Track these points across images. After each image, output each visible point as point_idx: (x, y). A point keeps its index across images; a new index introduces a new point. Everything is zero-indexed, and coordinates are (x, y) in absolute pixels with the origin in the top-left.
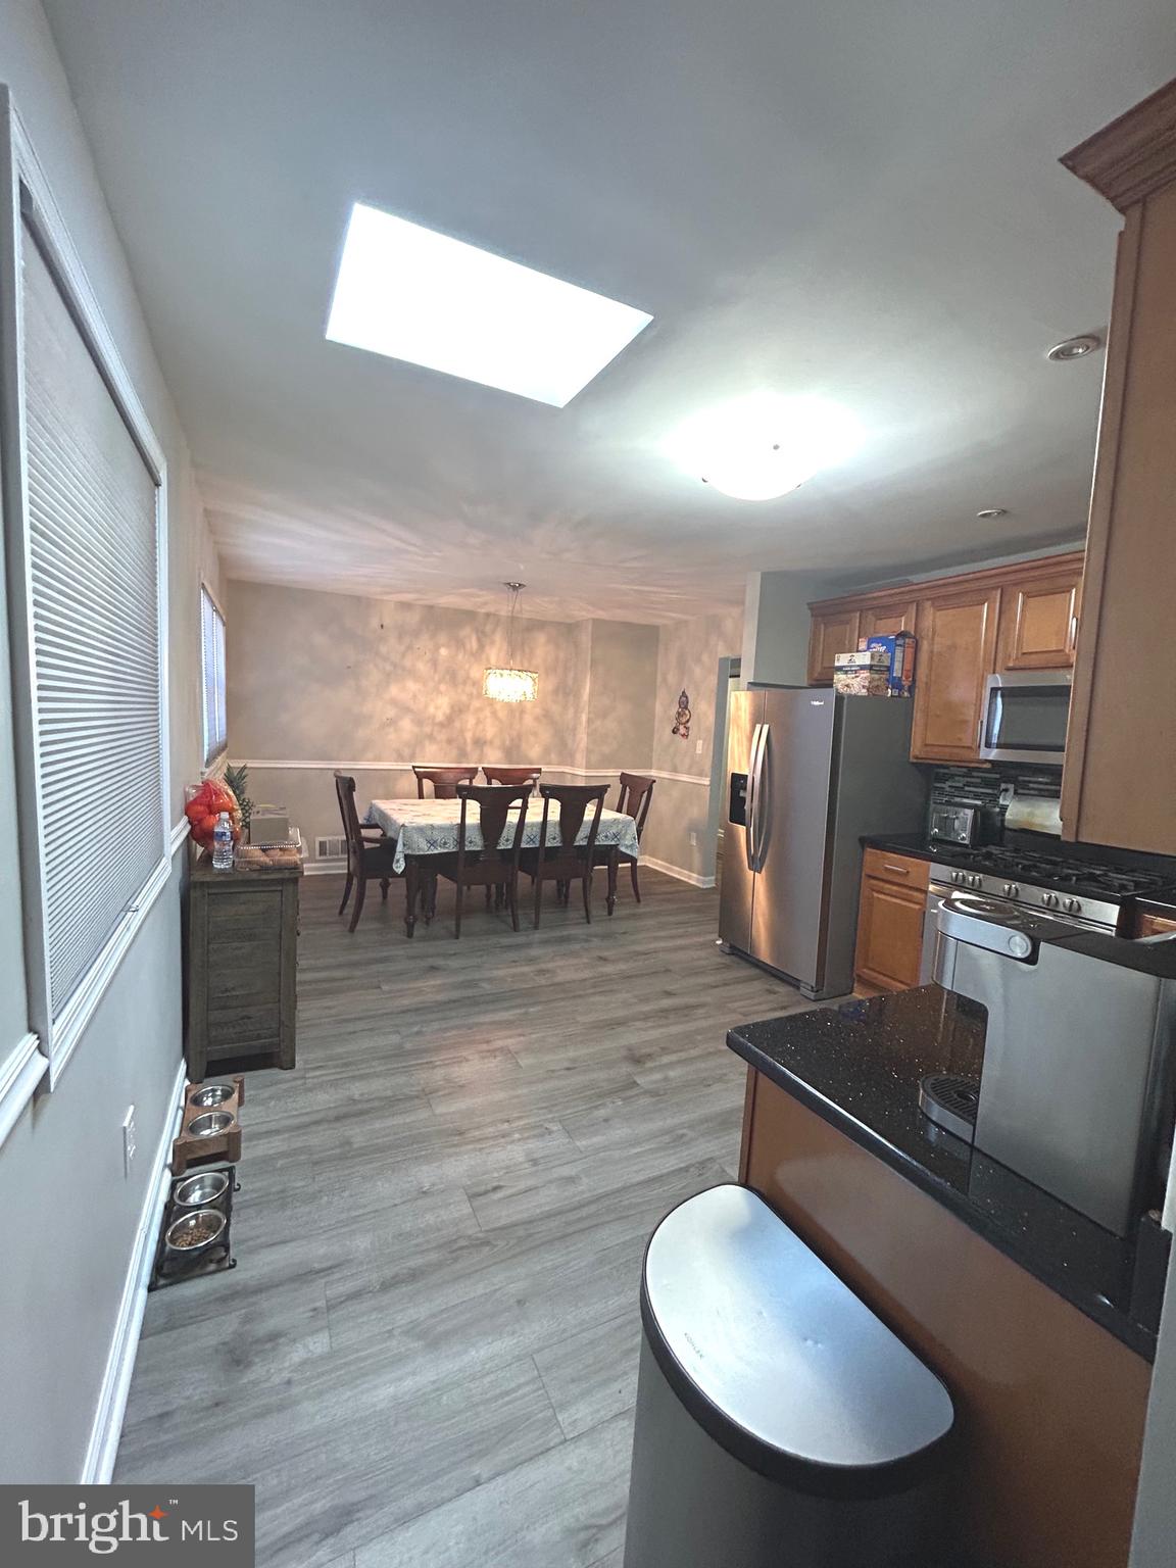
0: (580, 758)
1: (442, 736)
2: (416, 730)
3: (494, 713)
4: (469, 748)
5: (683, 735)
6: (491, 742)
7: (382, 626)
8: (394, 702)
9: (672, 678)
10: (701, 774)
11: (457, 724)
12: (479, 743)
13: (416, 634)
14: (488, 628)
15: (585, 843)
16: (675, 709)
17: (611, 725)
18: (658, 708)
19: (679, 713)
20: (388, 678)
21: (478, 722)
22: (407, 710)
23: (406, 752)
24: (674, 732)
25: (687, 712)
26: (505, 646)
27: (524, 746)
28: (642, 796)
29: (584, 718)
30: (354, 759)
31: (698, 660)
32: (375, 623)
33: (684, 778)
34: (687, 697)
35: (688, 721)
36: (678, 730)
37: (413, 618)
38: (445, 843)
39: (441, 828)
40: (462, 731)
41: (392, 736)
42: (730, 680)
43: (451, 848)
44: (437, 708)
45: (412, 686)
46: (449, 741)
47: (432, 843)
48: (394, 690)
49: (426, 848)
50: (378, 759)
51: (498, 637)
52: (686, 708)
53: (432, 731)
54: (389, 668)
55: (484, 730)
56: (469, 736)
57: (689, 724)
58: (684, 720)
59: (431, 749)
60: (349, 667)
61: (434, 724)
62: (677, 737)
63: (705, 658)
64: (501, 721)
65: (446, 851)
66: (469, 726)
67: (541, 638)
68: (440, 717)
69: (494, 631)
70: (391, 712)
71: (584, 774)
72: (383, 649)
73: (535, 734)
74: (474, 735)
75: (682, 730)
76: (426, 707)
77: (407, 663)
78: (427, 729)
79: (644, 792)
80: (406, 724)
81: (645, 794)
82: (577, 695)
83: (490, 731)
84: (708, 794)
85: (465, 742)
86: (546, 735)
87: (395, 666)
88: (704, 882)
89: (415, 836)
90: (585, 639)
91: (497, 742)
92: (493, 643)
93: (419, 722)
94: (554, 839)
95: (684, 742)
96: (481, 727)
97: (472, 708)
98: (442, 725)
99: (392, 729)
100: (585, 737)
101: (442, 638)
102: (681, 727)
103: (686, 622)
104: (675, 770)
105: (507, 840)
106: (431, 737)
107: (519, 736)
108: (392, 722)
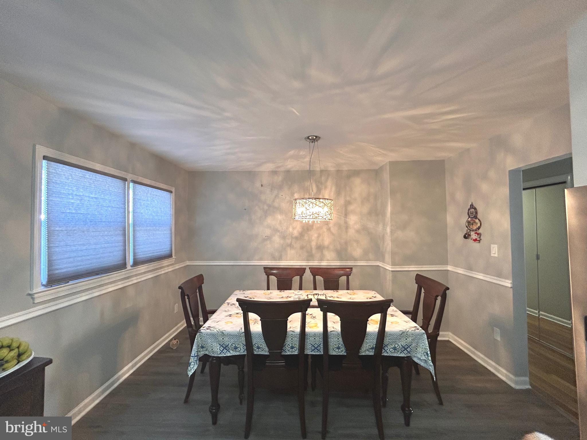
0: (388, 257)
1: (297, 245)
2: (282, 242)
3: (329, 229)
4: (314, 251)
5: (475, 240)
6: (328, 248)
7: (262, 185)
8: (269, 227)
9: (460, 196)
10: (500, 275)
11: (306, 238)
12: (320, 248)
13: (280, 187)
14: (323, 178)
15: (372, 354)
16: (465, 219)
17: (409, 234)
18: (450, 220)
19: (469, 222)
20: (266, 214)
21: (319, 236)
22: (276, 230)
23: (277, 254)
24: (465, 237)
25: (477, 221)
26: (334, 189)
27: (349, 249)
28: (436, 299)
29: (388, 230)
30: (248, 260)
31: (485, 177)
32: (258, 184)
33: (480, 276)
34: (475, 209)
35: (479, 228)
36: (470, 235)
37: (279, 179)
38: (236, 348)
39: (230, 335)
40: (310, 241)
41: (269, 246)
42: (524, 192)
43: (242, 351)
44: (294, 228)
45: (279, 217)
46: (302, 248)
47: (225, 347)
48: (269, 220)
49: (219, 352)
50: (261, 259)
51: (329, 183)
52: (476, 217)
53: (291, 242)
54: (266, 207)
55: (323, 240)
56: (314, 244)
57: (480, 231)
58: (475, 228)
59: (291, 252)
60: (245, 209)
61: (292, 238)
62: (470, 241)
63: (492, 174)
64: (333, 234)
65: (238, 354)
66: (313, 238)
67: (357, 181)
68: (296, 233)
69: (326, 181)
70: (268, 232)
71: (391, 269)
72: (263, 197)
73: (357, 242)
74: (317, 244)
75: (474, 236)
76: (287, 228)
77: (276, 204)
78: (289, 241)
79: (437, 296)
80: (277, 239)
81: (439, 298)
82: (384, 214)
83: (327, 241)
84: (510, 295)
85: (311, 248)
86: (365, 242)
87: (269, 206)
88: (516, 383)
89: (209, 341)
90: (386, 176)
91: (331, 247)
92: (326, 188)
93: (284, 237)
94: (338, 348)
95: (476, 245)
96: (320, 239)
97: (314, 227)
98: (297, 238)
99: (268, 242)
100: (390, 243)
101: (296, 188)
102: (472, 233)
103: (468, 150)
104: (470, 268)
105: (292, 348)
106: (290, 246)
107: (346, 243)
108: (268, 238)
